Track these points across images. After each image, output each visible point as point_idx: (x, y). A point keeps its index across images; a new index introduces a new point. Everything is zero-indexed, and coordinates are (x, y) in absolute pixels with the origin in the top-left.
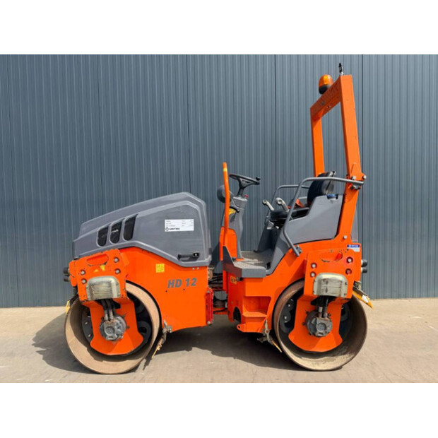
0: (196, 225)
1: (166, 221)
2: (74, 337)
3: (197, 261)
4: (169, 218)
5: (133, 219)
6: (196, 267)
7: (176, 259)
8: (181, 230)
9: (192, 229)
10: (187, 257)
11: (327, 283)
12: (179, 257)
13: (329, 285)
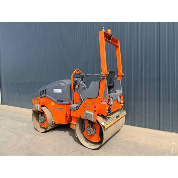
0: (62, 91)
1: (54, 89)
2: (36, 120)
3: (63, 103)
4: (55, 88)
5: (46, 89)
6: (62, 105)
7: (56, 101)
8: (58, 92)
9: (61, 92)
10: (60, 101)
11: (87, 114)
12: (58, 101)
13: (87, 115)
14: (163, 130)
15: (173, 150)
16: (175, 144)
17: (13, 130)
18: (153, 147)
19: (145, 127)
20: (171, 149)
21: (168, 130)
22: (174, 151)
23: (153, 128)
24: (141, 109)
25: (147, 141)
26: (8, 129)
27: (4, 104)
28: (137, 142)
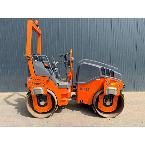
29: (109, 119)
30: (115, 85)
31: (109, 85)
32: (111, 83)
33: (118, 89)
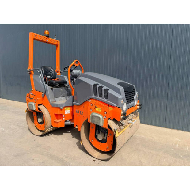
14: (169, 128)
15: (177, 145)
16: (180, 140)
17: (16, 123)
18: (158, 143)
19: (151, 124)
20: (175, 144)
21: (174, 128)
22: (178, 147)
23: (159, 126)
24: (148, 107)
25: (153, 137)
26: (10, 123)
27: (2, 98)
28: (143, 137)
29: (95, 159)
30: (100, 111)
31: (93, 109)
32: (96, 107)
33: (105, 117)
